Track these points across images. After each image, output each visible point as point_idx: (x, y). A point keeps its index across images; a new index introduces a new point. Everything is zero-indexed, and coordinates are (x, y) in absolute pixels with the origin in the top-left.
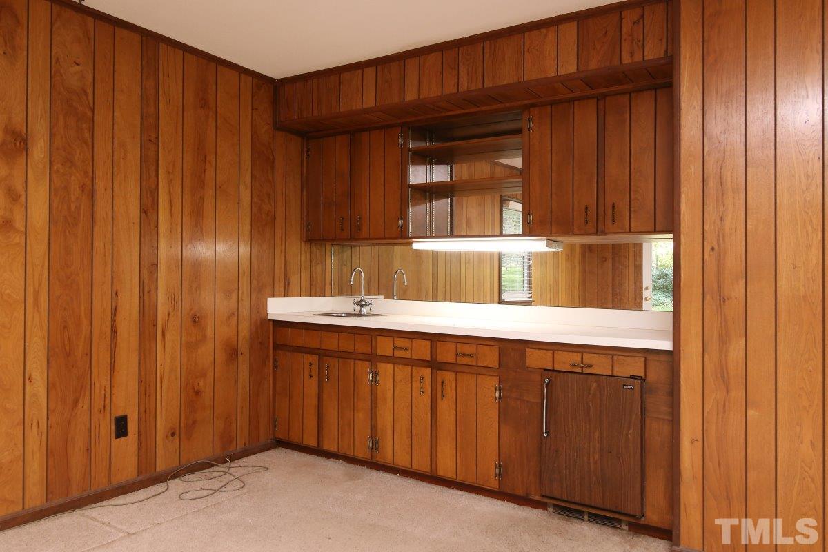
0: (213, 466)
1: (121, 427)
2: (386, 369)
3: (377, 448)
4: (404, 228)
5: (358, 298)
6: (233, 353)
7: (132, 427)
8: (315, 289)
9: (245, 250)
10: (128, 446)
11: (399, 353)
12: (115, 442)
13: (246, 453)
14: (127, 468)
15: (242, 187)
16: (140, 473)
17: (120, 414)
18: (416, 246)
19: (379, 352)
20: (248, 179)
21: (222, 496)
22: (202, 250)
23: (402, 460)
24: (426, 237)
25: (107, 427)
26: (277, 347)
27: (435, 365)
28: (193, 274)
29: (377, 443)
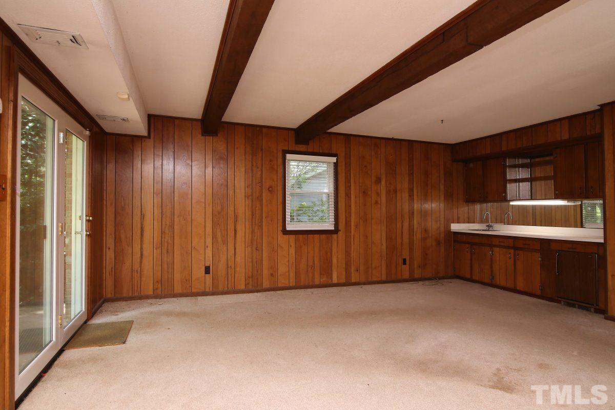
0: (432, 280)
1: (404, 263)
2: (496, 250)
3: (493, 279)
4: (506, 196)
5: (488, 224)
6: (438, 243)
7: (408, 262)
8: (469, 221)
9: (442, 205)
10: (406, 268)
11: (502, 244)
12: (403, 266)
13: (443, 278)
14: (406, 275)
15: (441, 184)
16: (410, 277)
17: (404, 258)
18: (512, 203)
19: (494, 243)
20: (443, 182)
21: (437, 286)
22: (428, 206)
23: (503, 283)
24: (517, 200)
25: (401, 261)
26: (455, 241)
27: (515, 248)
28: (424, 214)
29: (493, 277)
